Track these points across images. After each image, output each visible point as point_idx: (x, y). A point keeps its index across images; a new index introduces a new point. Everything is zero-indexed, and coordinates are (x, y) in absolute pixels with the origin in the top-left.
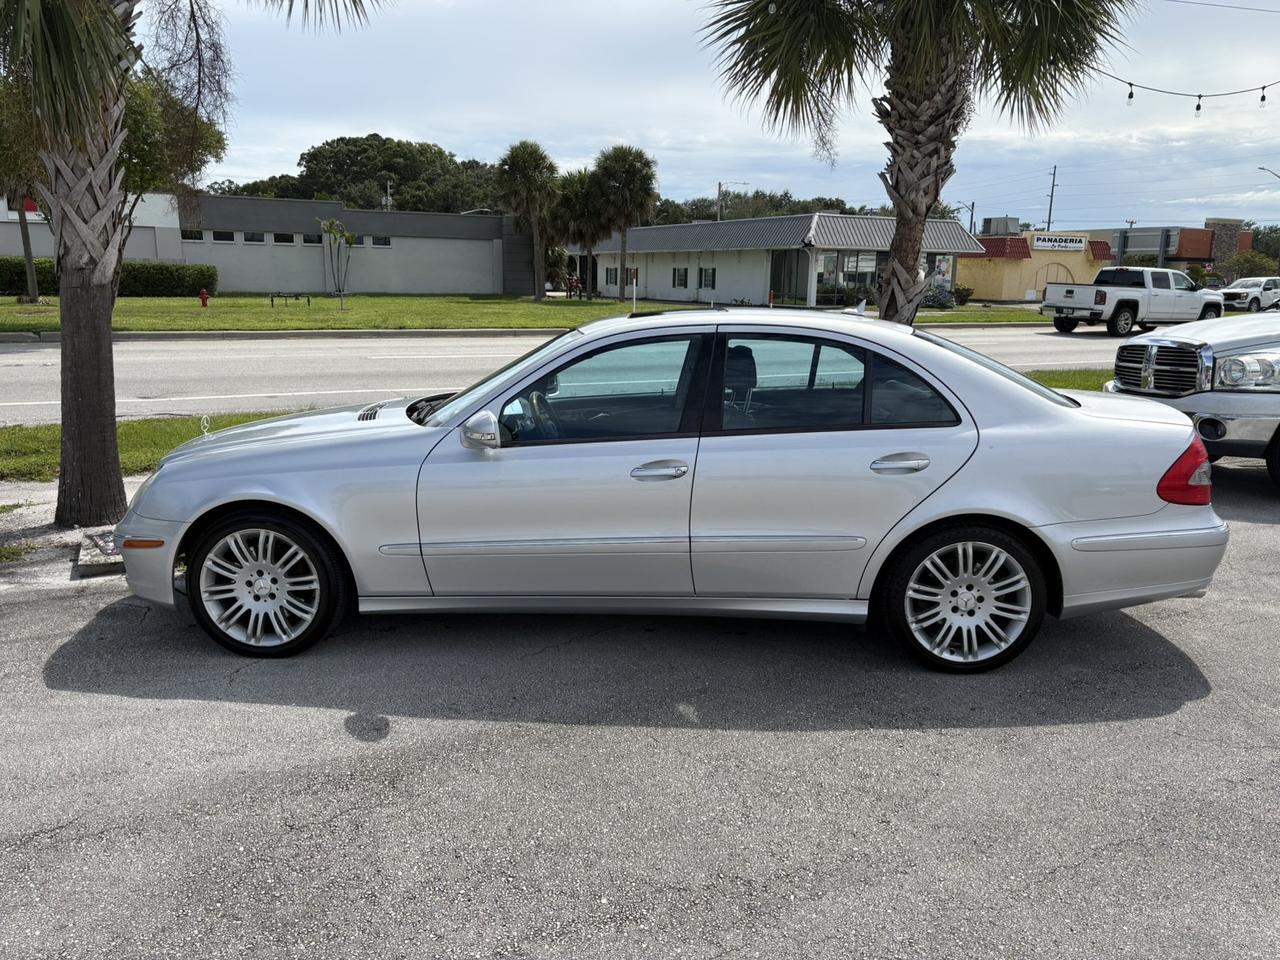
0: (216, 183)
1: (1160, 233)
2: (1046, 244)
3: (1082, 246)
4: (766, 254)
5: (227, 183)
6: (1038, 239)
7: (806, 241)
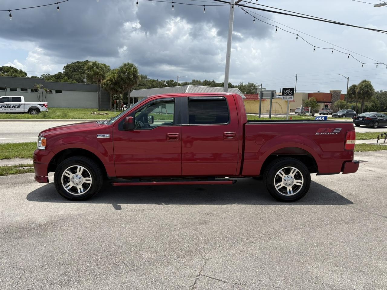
0: (44, 74)
1: (270, 92)
5: (47, 75)
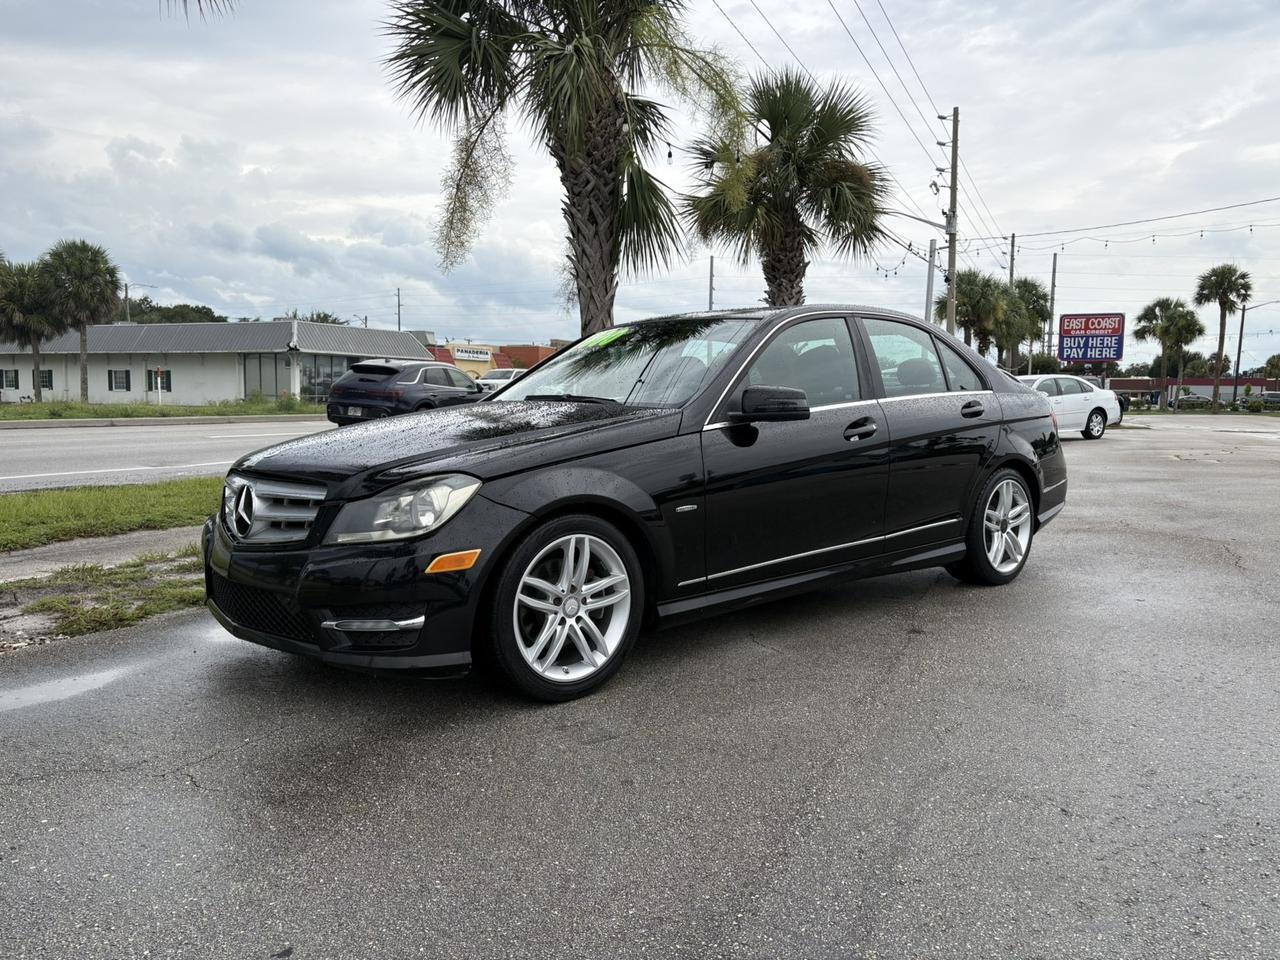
2: (463, 354)
3: (488, 357)
4: (237, 357)
6: (458, 350)
7: (291, 345)
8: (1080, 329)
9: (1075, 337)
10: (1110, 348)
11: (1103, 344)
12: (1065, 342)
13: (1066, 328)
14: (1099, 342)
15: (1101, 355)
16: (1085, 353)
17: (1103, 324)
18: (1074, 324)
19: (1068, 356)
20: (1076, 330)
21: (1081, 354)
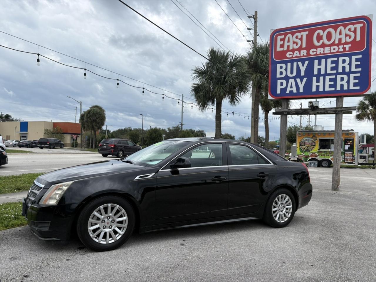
8: (300, 49)
9: (292, 62)
10: (348, 74)
11: (336, 68)
12: (278, 70)
13: (279, 49)
14: (329, 66)
15: (334, 86)
16: (309, 85)
17: (335, 37)
18: (291, 41)
19: (284, 90)
20: (293, 51)
21: (301, 86)
